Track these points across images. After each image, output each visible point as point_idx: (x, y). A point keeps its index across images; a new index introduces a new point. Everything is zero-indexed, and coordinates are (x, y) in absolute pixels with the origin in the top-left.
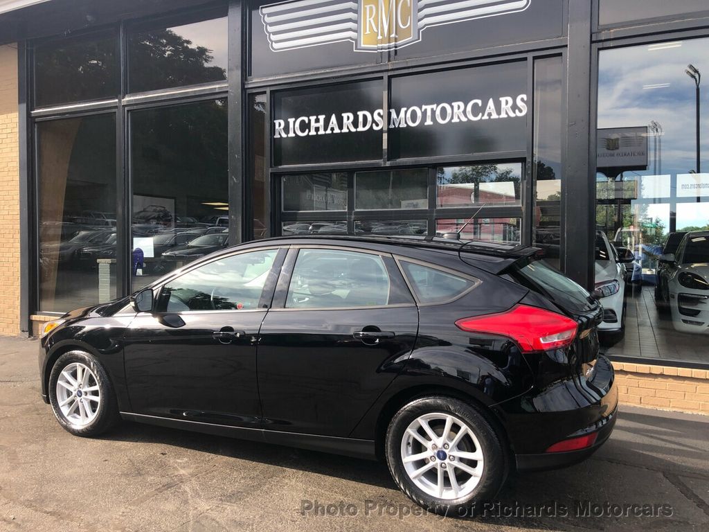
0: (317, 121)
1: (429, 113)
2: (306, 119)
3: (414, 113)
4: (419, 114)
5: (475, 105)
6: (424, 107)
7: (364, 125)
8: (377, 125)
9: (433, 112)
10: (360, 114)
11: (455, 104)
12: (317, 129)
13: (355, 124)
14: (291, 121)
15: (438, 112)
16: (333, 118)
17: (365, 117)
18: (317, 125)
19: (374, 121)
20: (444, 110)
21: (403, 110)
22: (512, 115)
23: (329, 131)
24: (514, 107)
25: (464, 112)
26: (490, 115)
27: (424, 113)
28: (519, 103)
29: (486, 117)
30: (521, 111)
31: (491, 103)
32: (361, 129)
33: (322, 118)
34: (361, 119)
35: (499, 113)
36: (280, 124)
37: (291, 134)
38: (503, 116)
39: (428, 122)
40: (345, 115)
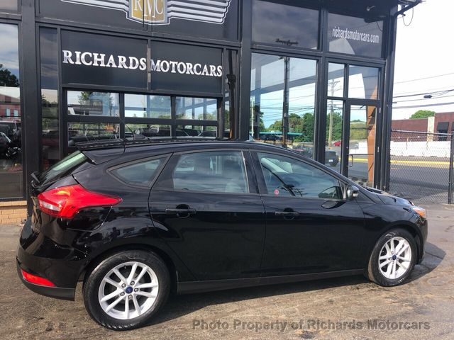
0: (99, 57)
1: (174, 66)
2: (90, 54)
3: (165, 64)
4: (168, 65)
5: (198, 67)
6: (171, 62)
7: (134, 66)
8: (142, 67)
9: (176, 66)
10: (131, 58)
11: (188, 64)
12: (99, 63)
13: (128, 63)
14: (78, 53)
15: (179, 67)
16: (112, 57)
17: (134, 61)
18: (99, 60)
19: (140, 64)
20: (181, 66)
21: (159, 61)
22: (215, 75)
23: (108, 65)
24: (216, 71)
25: (193, 69)
26: (205, 73)
27: (171, 66)
28: (219, 70)
29: (203, 74)
30: (219, 74)
31: (205, 67)
32: (131, 67)
33: (103, 56)
34: (131, 62)
35: (209, 73)
36: (68, 54)
37: (78, 62)
38: (211, 75)
39: (173, 71)
40: (120, 57)
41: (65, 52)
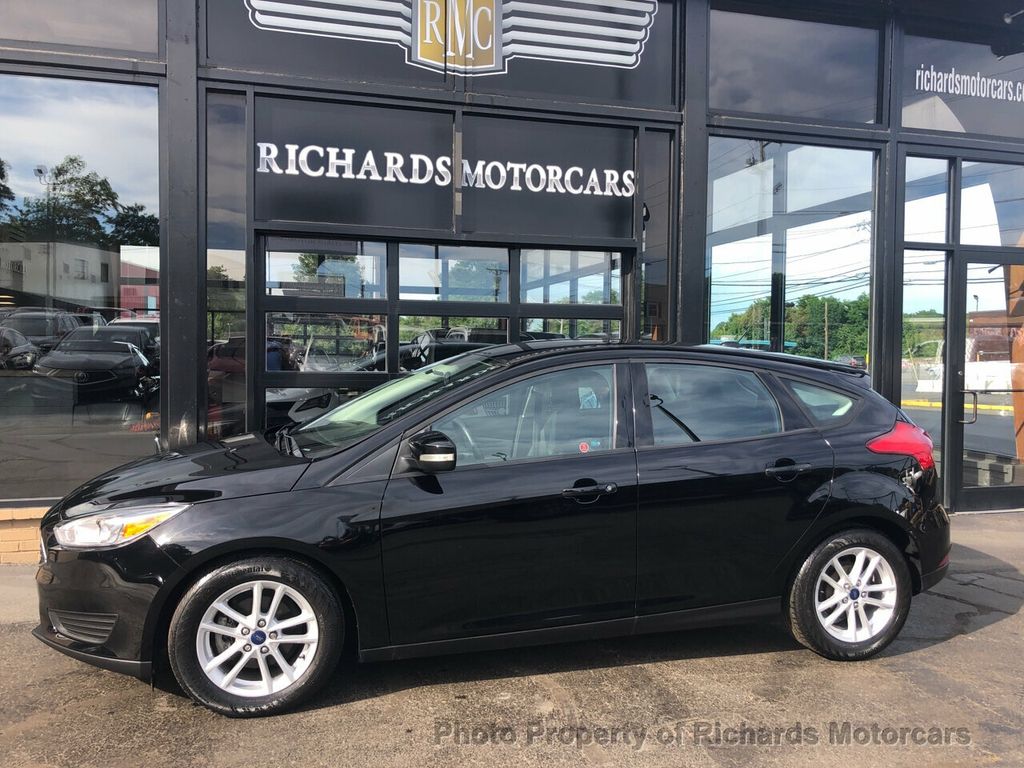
0: (341, 156)
1: (516, 174)
2: (320, 151)
3: (495, 171)
4: (503, 173)
5: (575, 174)
6: (510, 165)
7: (422, 176)
8: (442, 179)
9: (522, 174)
10: (416, 158)
11: (551, 169)
12: (341, 170)
13: (407, 170)
14: (292, 149)
15: (528, 175)
16: (370, 157)
17: (422, 164)
18: (341, 163)
19: (436, 172)
20: (535, 174)
21: (481, 164)
22: (618, 194)
23: (361, 176)
24: (621, 184)
25: (562, 180)
26: (592, 189)
27: (510, 173)
28: (627, 181)
29: (587, 192)
30: (627, 190)
31: (594, 174)
32: (415, 180)
33: (349, 153)
34: (416, 166)
35: (603, 188)
36: (269, 151)
37: (292, 170)
38: (608, 193)
39: (516, 187)
40: (390, 156)
41: (263, 147)
